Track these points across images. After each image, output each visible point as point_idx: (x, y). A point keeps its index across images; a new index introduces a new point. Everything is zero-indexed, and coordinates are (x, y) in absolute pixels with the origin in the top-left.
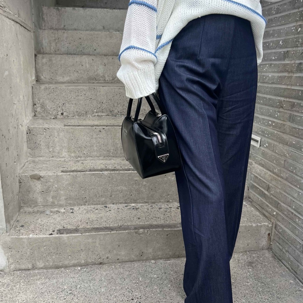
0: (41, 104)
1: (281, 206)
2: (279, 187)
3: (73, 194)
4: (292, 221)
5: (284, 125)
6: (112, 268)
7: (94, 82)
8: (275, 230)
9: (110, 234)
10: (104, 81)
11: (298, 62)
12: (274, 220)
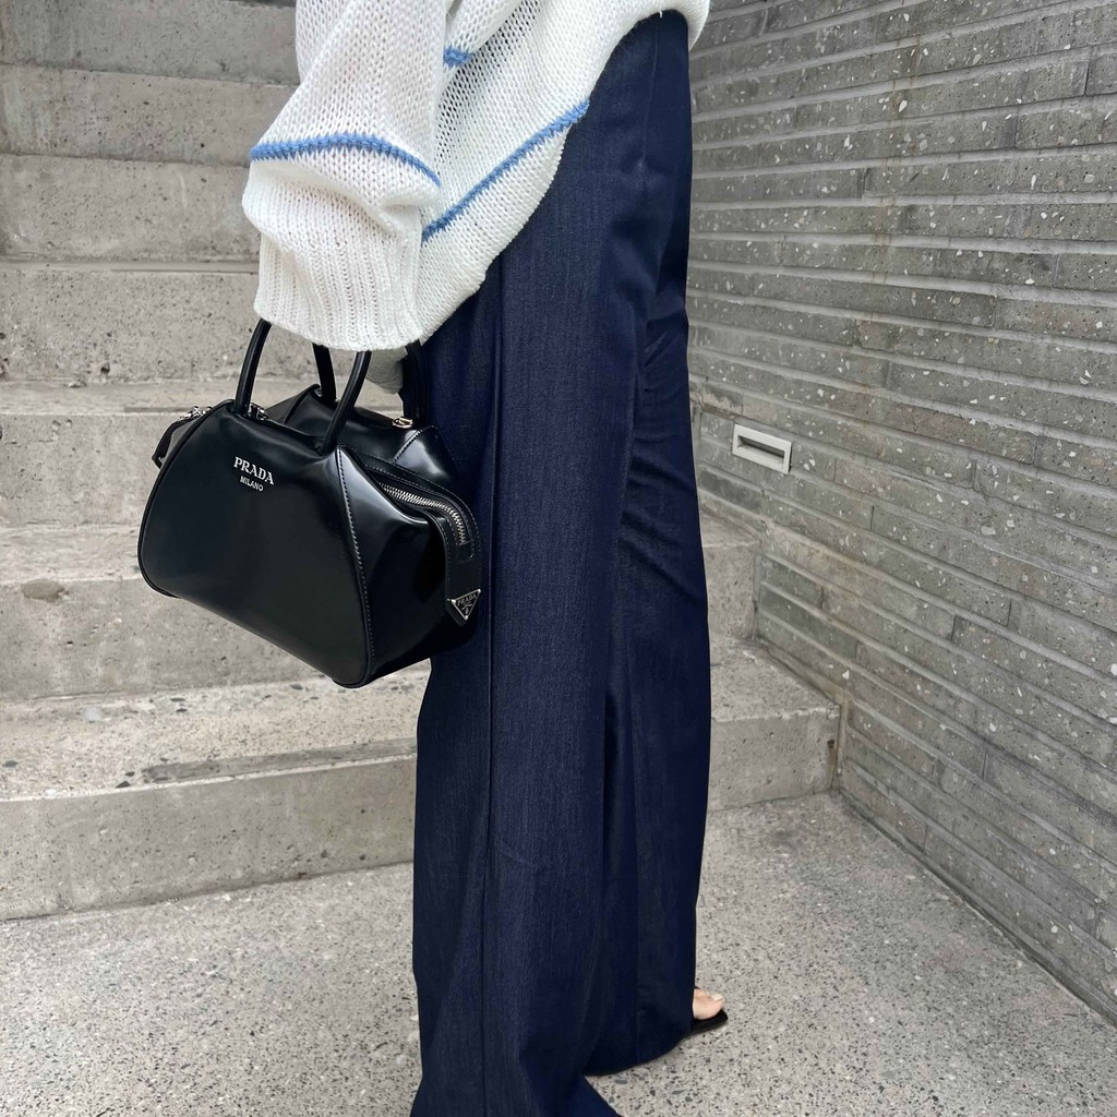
0: (24, 336)
1: (865, 650)
2: (858, 592)
3: (179, 646)
4: (903, 693)
5: (866, 398)
6: (346, 889)
7: (208, 258)
8: (849, 729)
9: (332, 770)
10: (247, 256)
11: (902, 202)
12: (845, 696)
